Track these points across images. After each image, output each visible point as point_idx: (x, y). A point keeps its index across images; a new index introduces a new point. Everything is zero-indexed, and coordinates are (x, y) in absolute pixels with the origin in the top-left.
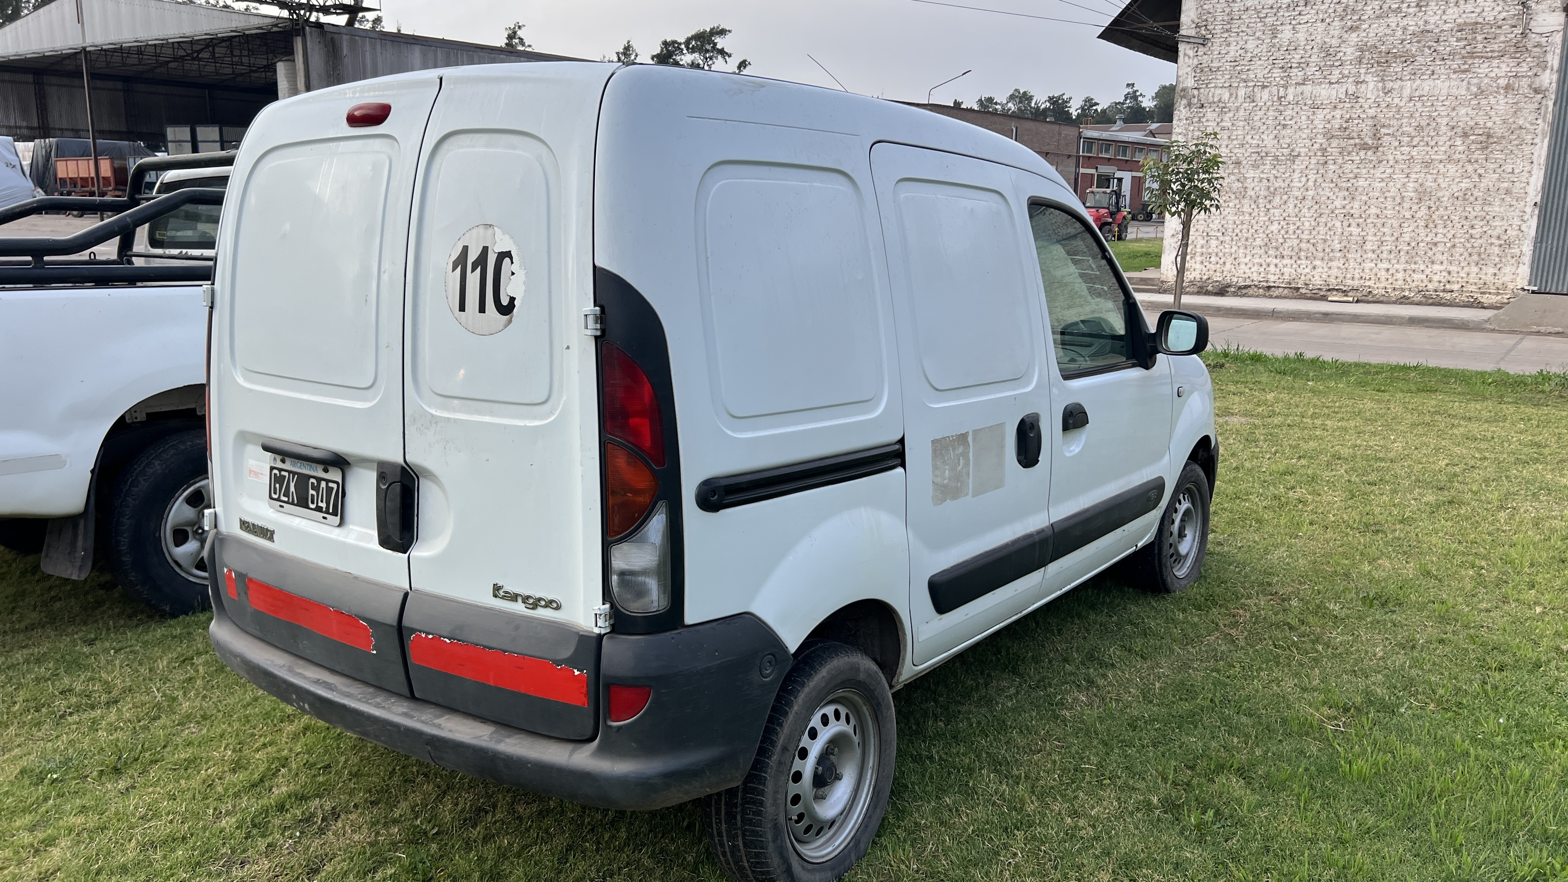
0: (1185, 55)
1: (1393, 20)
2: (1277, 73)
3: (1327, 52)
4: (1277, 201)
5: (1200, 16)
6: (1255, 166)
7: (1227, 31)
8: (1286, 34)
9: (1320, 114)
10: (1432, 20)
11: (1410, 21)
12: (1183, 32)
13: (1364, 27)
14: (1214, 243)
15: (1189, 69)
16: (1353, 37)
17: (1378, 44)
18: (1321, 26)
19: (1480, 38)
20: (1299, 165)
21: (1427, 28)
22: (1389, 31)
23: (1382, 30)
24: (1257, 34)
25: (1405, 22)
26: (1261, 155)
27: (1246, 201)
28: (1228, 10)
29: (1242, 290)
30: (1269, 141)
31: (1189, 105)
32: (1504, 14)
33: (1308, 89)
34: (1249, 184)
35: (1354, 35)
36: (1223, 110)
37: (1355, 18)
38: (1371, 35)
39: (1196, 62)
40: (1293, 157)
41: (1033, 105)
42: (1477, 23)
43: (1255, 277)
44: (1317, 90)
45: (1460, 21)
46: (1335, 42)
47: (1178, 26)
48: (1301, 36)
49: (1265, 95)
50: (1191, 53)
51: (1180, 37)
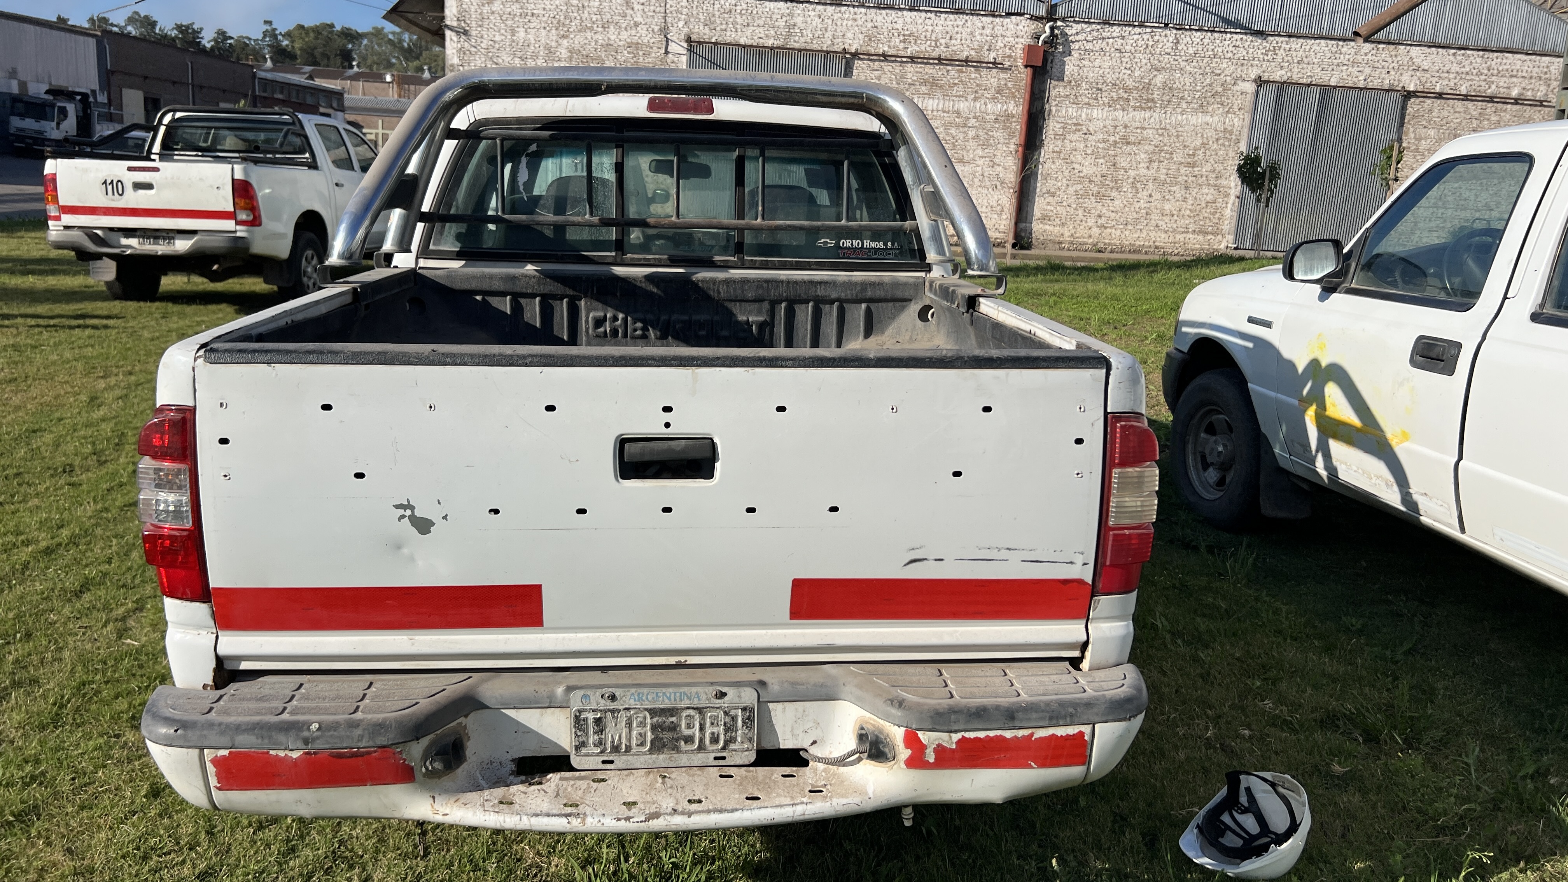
0: (451, 39)
1: (589, 35)
5: (459, 12)
7: (480, 26)
8: (521, 34)
10: (613, 37)
11: (599, 37)
12: (448, 22)
13: (572, 36)
15: (455, 51)
16: (565, 42)
17: (581, 49)
18: (543, 33)
19: (641, 53)
21: (610, 42)
22: (587, 42)
23: (583, 42)
24: (503, 31)
25: (595, 37)
28: (479, 11)
32: (652, 41)
35: (565, 41)
37: (565, 29)
38: (576, 42)
39: (459, 46)
41: (157, 31)
42: (638, 43)
45: (629, 40)
46: (554, 44)
47: (443, 18)
48: (531, 37)
50: (455, 39)
51: (446, 26)
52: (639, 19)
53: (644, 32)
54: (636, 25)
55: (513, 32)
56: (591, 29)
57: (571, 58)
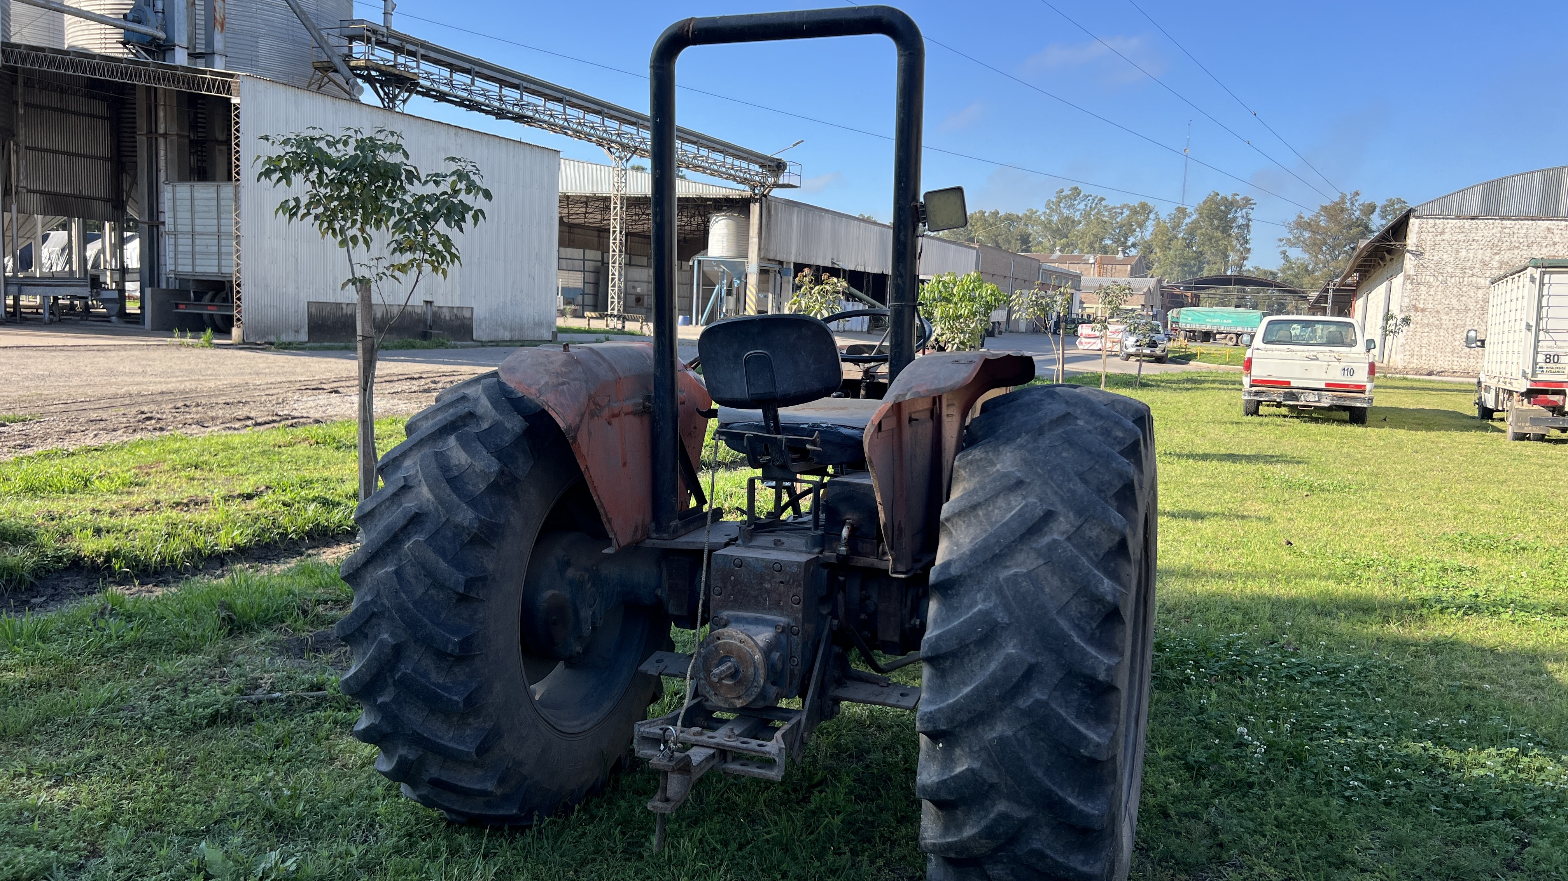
0: (1409, 259)
1: (1516, 252)
2: (1458, 271)
3: (1484, 263)
4: (1458, 331)
5: (1417, 242)
6: (1447, 314)
7: (1433, 250)
8: (1463, 253)
9: (1480, 291)
11: (1523, 252)
12: (1409, 248)
14: (1424, 350)
15: (1410, 263)
16: (1497, 258)
18: (1481, 251)
20: (1470, 314)
23: (1511, 256)
26: (1450, 309)
27: (1442, 331)
28: (1433, 240)
29: (1439, 373)
30: (1454, 302)
31: (1412, 283)
33: (1475, 279)
34: (1443, 322)
36: (1430, 287)
39: (1415, 260)
40: (1467, 310)
43: (1447, 367)
44: (1479, 280)
47: (1405, 245)
48: (1471, 255)
49: (1453, 280)
50: (1411, 258)
51: (1408, 251)
52: (1557, 240)
53: (1560, 248)
54: (1555, 244)
55: (1457, 252)
56: (1518, 247)
57: (1500, 268)
